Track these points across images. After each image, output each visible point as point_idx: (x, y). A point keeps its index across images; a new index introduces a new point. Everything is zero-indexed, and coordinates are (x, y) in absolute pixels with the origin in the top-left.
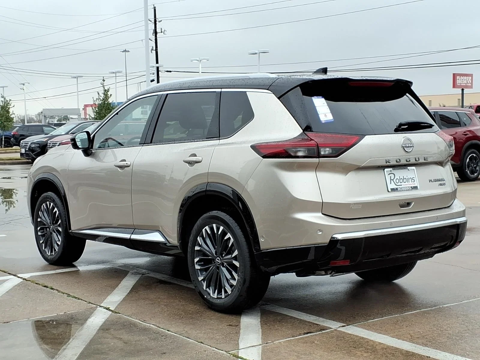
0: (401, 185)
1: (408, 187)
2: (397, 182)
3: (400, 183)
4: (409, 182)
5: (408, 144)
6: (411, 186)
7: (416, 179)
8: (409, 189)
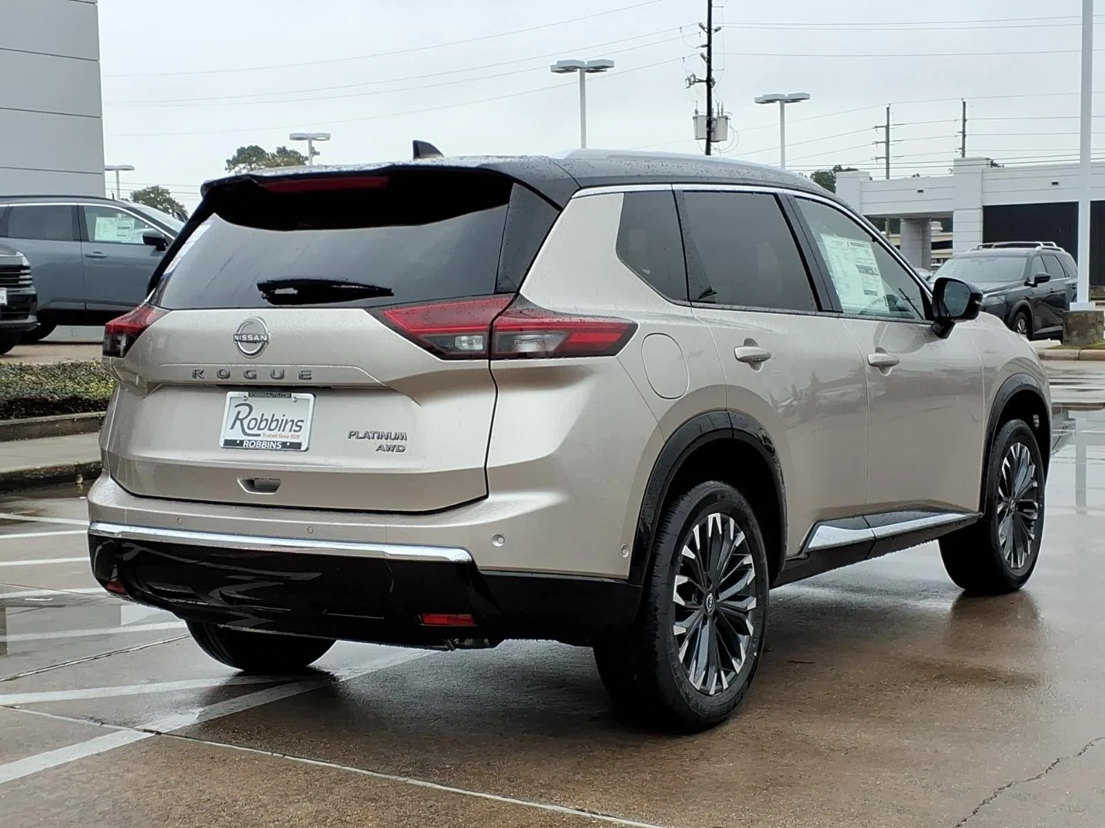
0: (259, 435)
1: (274, 442)
2: (251, 426)
3: (259, 429)
4: (283, 430)
5: (247, 335)
6: (284, 440)
7: (306, 426)
8: (274, 447)
